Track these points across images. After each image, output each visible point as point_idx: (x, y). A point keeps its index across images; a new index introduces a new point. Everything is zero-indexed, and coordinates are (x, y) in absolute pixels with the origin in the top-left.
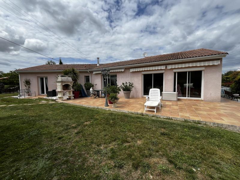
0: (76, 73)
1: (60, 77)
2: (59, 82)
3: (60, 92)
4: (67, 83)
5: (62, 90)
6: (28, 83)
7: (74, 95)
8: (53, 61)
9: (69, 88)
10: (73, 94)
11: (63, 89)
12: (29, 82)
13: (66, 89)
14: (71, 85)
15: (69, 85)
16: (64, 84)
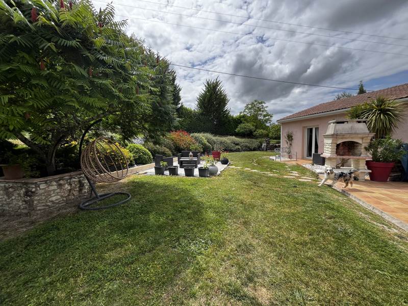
0: (389, 110)
1: (332, 124)
2: (328, 137)
3: (330, 159)
4: (352, 138)
5: (335, 156)
6: (290, 137)
7: (370, 171)
8: (348, 92)
9: (356, 151)
10: (369, 169)
11: (337, 153)
12: (292, 137)
13: (349, 152)
14: (364, 143)
15: (357, 143)
16: (340, 141)
